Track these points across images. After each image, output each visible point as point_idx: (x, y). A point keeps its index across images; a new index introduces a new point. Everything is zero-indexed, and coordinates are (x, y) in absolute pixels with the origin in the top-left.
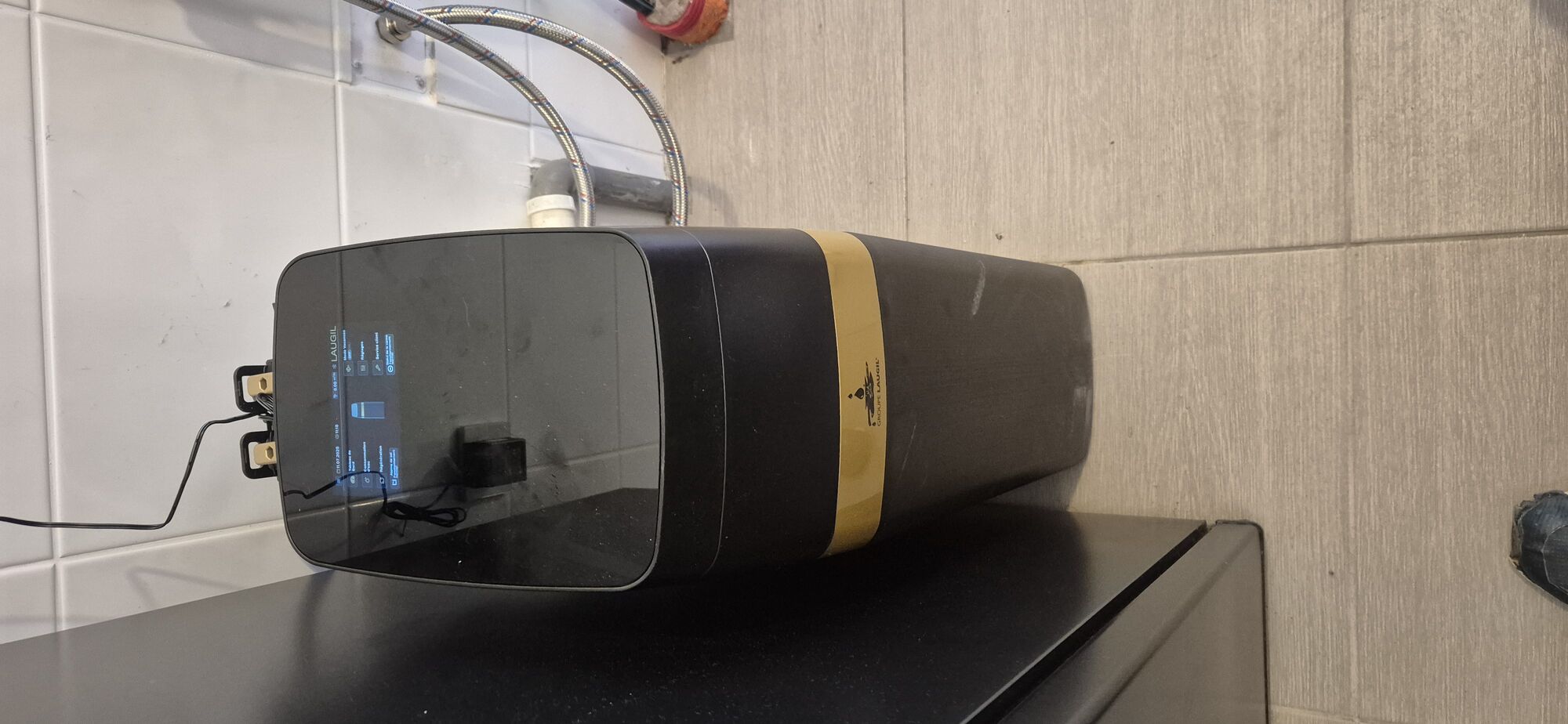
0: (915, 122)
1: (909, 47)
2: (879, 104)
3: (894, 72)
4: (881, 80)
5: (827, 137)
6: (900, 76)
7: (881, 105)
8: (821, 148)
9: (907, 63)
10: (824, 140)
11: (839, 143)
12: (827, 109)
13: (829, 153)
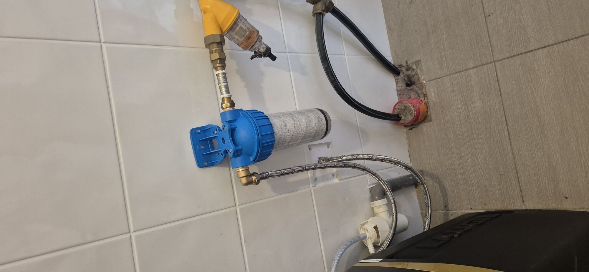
0: (517, 151)
1: (509, 123)
2: (499, 144)
3: (504, 132)
4: (498, 135)
5: (478, 157)
6: (507, 134)
7: (500, 145)
8: (476, 161)
9: (509, 129)
10: (477, 158)
11: (484, 159)
12: (476, 146)
13: (480, 163)
